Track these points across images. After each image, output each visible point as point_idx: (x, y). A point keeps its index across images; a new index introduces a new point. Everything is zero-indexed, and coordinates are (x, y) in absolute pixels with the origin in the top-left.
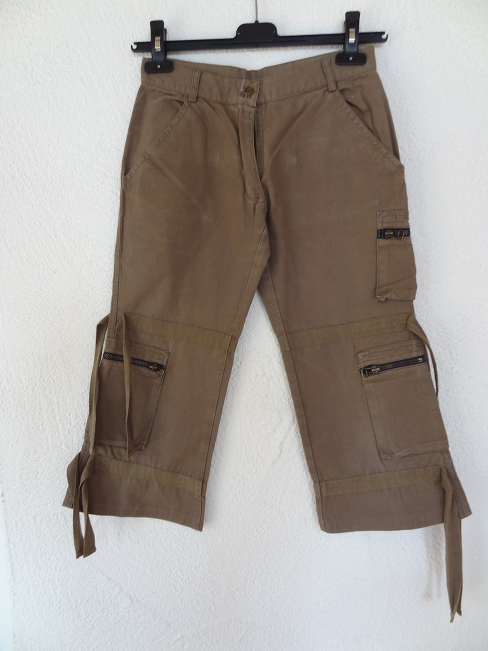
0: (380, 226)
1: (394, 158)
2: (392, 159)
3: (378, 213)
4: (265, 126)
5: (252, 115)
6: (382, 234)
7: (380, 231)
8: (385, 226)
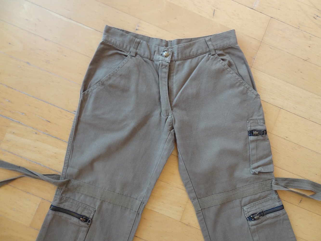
0: (249, 129)
1: (253, 91)
2: (252, 91)
3: (248, 121)
4: (174, 74)
5: (167, 68)
6: (251, 133)
7: (249, 132)
8: (253, 129)
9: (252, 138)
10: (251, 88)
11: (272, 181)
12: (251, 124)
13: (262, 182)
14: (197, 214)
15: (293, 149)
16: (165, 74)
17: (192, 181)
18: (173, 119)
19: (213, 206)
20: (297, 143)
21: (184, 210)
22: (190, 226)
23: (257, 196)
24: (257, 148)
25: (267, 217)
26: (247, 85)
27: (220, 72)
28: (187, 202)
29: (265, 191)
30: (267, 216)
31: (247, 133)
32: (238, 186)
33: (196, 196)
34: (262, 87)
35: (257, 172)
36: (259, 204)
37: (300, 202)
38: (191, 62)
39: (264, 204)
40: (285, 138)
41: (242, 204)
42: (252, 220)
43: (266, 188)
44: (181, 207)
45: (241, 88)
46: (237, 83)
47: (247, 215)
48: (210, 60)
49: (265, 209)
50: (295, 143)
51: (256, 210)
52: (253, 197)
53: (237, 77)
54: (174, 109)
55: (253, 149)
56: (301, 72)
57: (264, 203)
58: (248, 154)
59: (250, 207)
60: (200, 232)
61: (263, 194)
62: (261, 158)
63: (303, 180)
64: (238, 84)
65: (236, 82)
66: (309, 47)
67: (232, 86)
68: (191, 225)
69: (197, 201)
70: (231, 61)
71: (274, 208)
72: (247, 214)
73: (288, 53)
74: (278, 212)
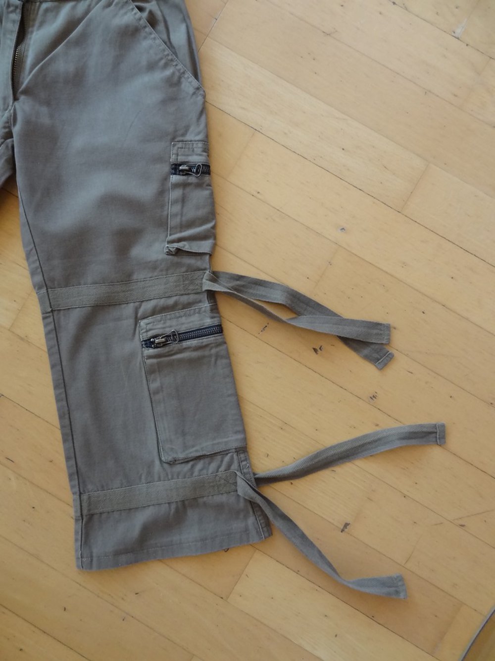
2: (191, 80)
3: (173, 143)
4: (35, 28)
5: (19, 11)
6: (175, 168)
7: (174, 166)
8: (181, 161)
9: (175, 179)
10: (189, 75)
11: (205, 273)
12: (179, 149)
13: (185, 274)
14: (44, 318)
15: (267, 219)
16: (13, 25)
17: (38, 249)
18: (12, 115)
19: (76, 308)
20: (278, 208)
21: (20, 309)
22: (27, 341)
23: (171, 301)
24: (183, 200)
25: (182, 346)
26: (180, 67)
27: (129, 34)
28: (29, 295)
29: (188, 294)
30: (184, 344)
31: (167, 168)
32: (135, 277)
33: (45, 282)
34: (223, 81)
35: (174, 248)
36: (173, 318)
37: (264, 329)
38: (74, 8)
39: (183, 320)
40: (255, 194)
41: (139, 315)
42: (152, 348)
43: (191, 287)
44: (15, 301)
45: (168, 72)
46: (161, 59)
47: (143, 337)
48: (112, 7)
49: (183, 329)
50: (274, 207)
51: (164, 328)
52: (162, 302)
53: (163, 46)
54: (22, 98)
55: (175, 202)
56: (314, 59)
57: (184, 318)
58: (165, 213)
59: (154, 322)
60: (45, 357)
61: (185, 299)
62: (190, 224)
63: (276, 283)
64: (163, 62)
65: (159, 57)
66: (342, 6)
67: (151, 67)
68: (29, 341)
69: (46, 291)
70: (158, 14)
71: (201, 329)
72: (145, 334)
73: (292, 14)
74: (207, 338)
